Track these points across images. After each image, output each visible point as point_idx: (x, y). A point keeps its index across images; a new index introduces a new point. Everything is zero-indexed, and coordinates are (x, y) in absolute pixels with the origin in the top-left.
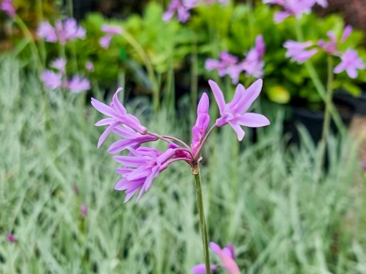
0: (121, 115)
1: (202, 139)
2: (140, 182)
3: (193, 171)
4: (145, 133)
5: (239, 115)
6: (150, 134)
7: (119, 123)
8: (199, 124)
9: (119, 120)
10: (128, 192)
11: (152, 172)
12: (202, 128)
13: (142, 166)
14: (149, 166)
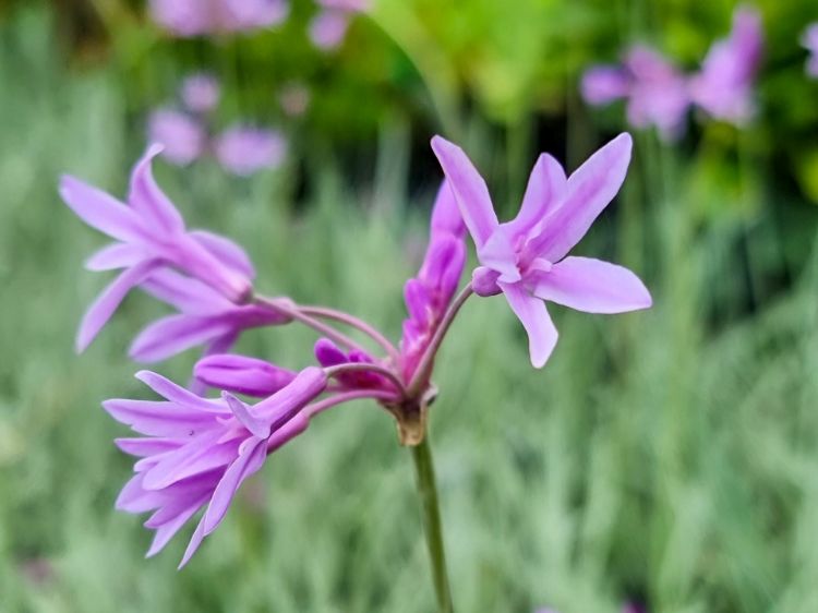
0: (162, 235)
1: (438, 322)
2: (196, 488)
3: (404, 433)
4: (245, 298)
5: (544, 264)
6: (260, 303)
7: (158, 263)
8: (431, 271)
9: (156, 252)
10: (161, 523)
11: (238, 456)
12: (438, 288)
13: (204, 436)
14: (229, 436)
